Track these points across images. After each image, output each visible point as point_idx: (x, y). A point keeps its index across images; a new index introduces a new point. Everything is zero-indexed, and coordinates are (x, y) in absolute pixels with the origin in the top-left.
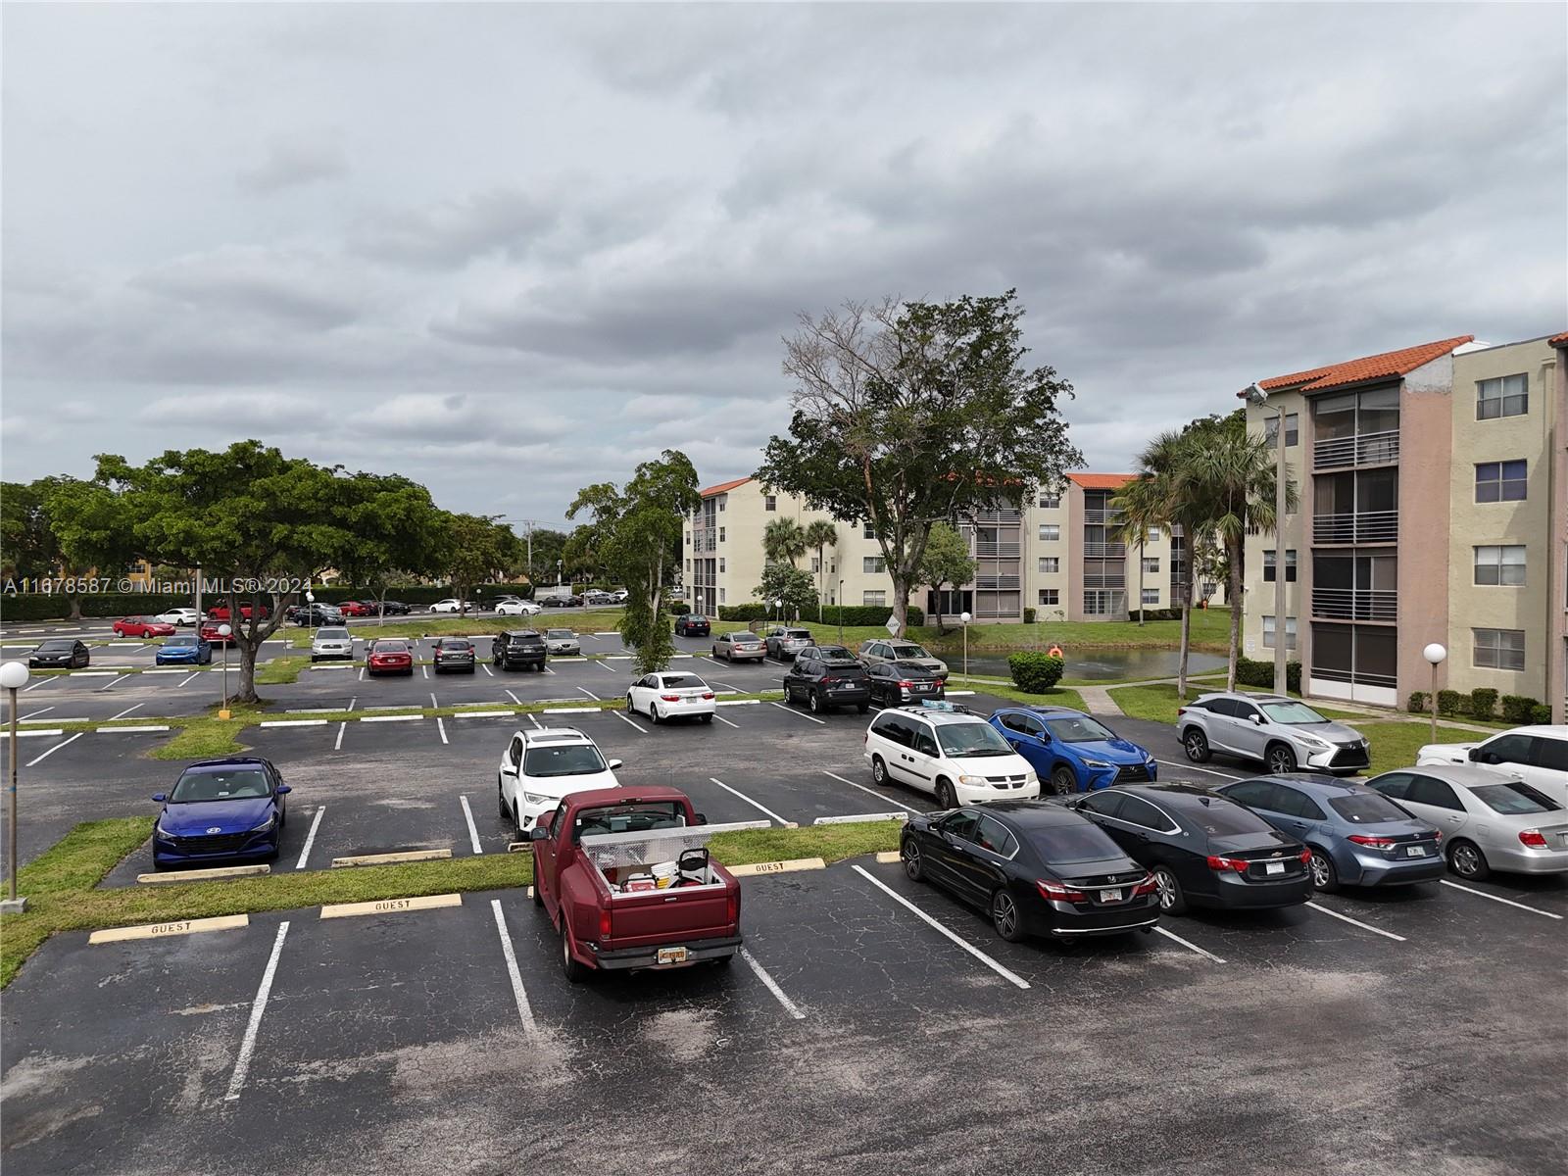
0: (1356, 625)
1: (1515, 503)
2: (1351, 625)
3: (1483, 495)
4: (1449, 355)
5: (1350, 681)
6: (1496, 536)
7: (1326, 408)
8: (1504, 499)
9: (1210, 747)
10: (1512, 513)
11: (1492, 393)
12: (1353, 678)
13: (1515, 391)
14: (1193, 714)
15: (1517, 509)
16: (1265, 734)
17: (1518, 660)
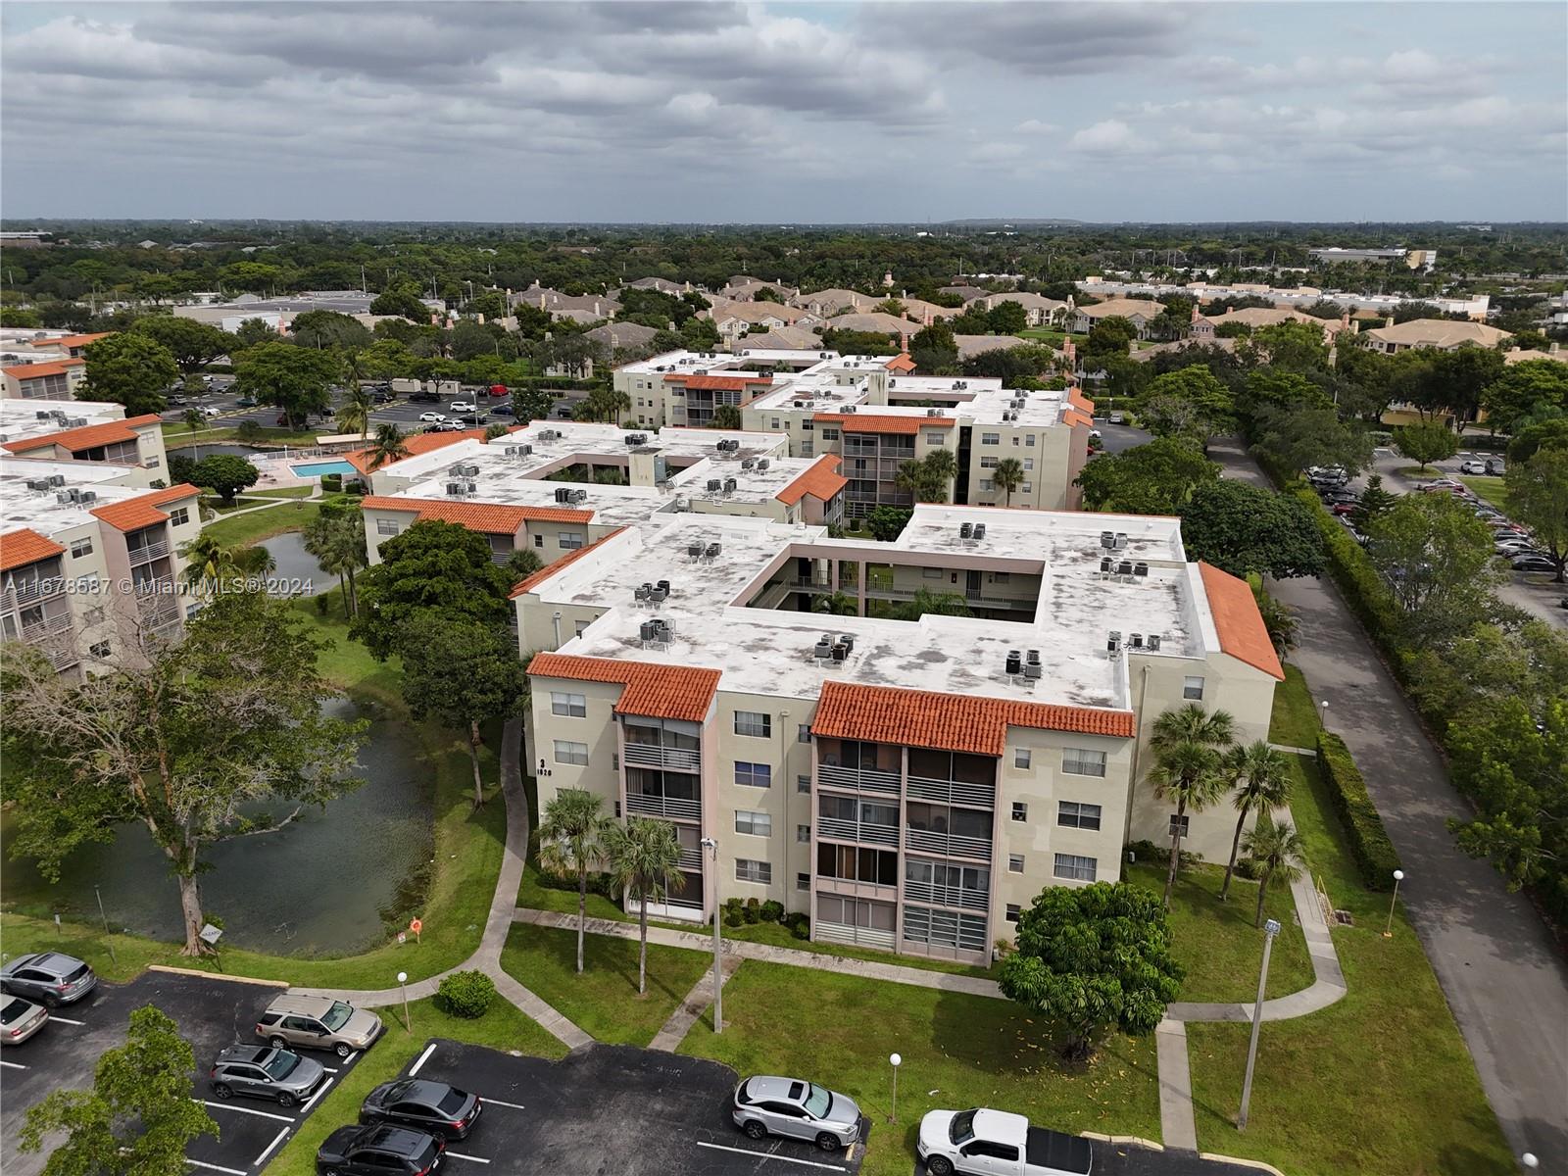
1: (764, 789)
3: (739, 781)
4: (715, 693)
5: (665, 903)
6: (752, 806)
8: (755, 785)
10: (762, 795)
11: (743, 720)
13: (761, 722)
14: (751, 1112)
15: (765, 794)
16: (815, 1128)
17: (767, 879)
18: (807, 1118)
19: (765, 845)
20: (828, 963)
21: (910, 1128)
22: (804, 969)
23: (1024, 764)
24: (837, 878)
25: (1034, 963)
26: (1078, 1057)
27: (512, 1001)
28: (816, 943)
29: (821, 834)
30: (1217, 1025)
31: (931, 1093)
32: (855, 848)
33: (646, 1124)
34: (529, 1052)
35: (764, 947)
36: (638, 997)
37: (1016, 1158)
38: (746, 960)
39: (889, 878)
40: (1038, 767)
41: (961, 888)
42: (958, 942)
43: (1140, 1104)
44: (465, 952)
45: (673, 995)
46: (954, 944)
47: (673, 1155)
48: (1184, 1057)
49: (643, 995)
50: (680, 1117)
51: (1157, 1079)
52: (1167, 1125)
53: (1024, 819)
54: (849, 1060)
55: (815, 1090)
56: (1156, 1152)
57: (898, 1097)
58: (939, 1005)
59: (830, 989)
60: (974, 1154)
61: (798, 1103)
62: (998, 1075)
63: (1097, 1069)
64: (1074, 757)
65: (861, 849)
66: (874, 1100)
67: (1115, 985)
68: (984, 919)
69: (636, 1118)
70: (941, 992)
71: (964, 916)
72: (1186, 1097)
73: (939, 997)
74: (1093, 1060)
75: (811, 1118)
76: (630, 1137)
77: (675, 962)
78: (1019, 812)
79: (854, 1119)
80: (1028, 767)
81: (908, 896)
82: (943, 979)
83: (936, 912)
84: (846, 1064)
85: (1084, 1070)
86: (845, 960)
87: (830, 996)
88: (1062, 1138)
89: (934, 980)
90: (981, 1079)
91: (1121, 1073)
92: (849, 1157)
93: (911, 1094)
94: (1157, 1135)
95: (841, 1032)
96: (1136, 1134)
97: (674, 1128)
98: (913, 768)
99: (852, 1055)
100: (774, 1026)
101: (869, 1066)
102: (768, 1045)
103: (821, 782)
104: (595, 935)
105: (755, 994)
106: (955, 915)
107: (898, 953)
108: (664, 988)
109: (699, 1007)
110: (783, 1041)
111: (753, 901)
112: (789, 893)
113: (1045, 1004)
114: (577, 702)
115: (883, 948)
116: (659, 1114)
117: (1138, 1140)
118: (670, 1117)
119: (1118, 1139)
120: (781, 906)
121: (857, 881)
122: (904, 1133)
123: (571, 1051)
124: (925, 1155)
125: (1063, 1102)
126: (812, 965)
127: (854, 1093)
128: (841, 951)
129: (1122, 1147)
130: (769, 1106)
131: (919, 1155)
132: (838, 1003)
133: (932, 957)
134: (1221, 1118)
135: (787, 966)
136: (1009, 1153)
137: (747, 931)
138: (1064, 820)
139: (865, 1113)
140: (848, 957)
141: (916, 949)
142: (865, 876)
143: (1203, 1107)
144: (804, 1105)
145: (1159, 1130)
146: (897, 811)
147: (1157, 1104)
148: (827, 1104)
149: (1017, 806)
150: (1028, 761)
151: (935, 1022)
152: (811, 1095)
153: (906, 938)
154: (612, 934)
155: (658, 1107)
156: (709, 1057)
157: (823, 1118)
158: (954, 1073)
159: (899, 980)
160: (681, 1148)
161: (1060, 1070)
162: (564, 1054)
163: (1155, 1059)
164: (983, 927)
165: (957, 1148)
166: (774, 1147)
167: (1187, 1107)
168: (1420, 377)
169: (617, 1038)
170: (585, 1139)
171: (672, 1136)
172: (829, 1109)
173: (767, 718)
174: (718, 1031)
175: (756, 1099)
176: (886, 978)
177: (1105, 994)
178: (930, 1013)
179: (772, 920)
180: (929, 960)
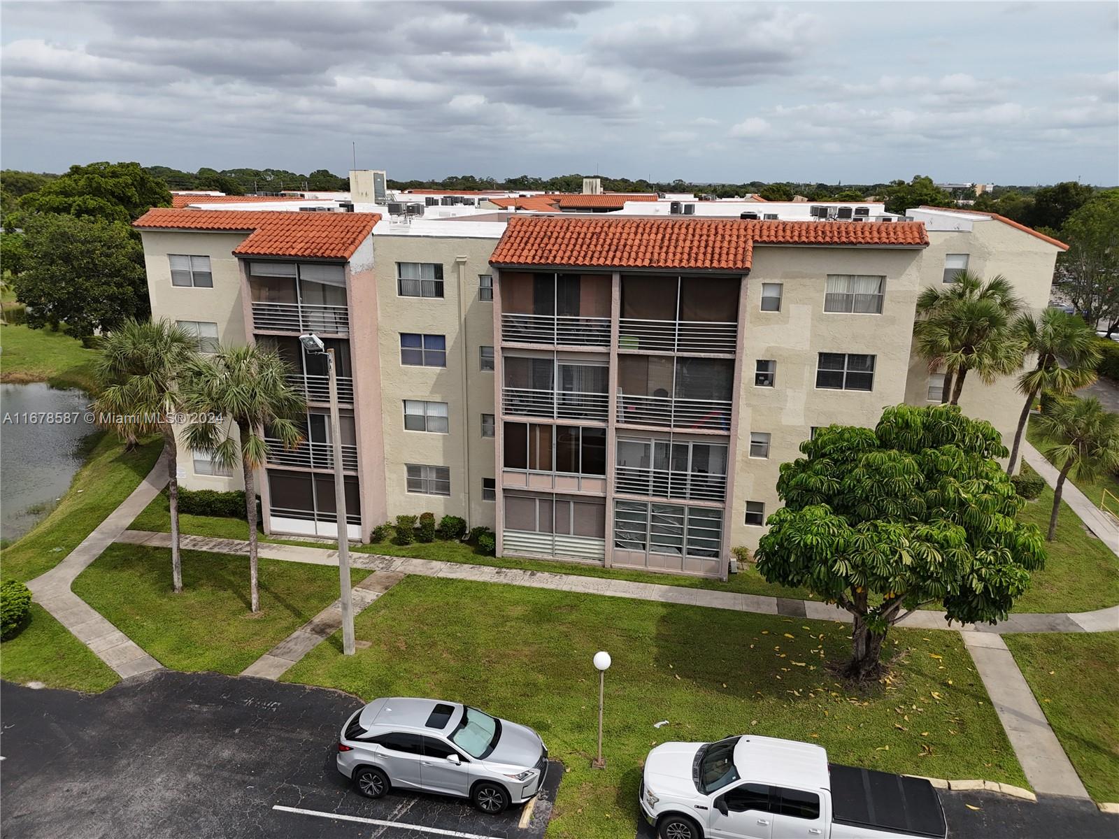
0: (315, 473)
1: (438, 369)
2: (310, 473)
3: (407, 358)
4: (370, 235)
5: (314, 520)
6: (423, 393)
7: (259, 270)
8: (426, 365)
9: (393, 785)
10: (435, 377)
11: (409, 274)
12: (316, 517)
13: (430, 276)
14: (365, 753)
15: (439, 374)
16: (468, 775)
17: (444, 488)
18: (455, 758)
19: (440, 444)
20: (518, 578)
21: (627, 775)
22: (485, 583)
23: (773, 304)
24: (528, 470)
25: (818, 512)
26: (868, 674)
27: (66, 624)
28: (503, 559)
29: (508, 411)
30: (1044, 637)
31: (657, 726)
32: (551, 426)
33: (198, 779)
34: (55, 683)
35: (435, 563)
36: (248, 616)
37: (815, 816)
38: (409, 576)
39: (595, 465)
40: (792, 307)
41: (689, 472)
42: (685, 547)
43: (977, 736)
44: (31, 572)
45: (298, 614)
46: (680, 550)
47: (226, 826)
48: (1016, 673)
49: (256, 614)
50: (259, 767)
51: (988, 701)
52: (1028, 763)
53: (771, 384)
54: (535, 685)
55: (472, 715)
56: (1025, 803)
57: (608, 732)
58: (664, 620)
59: (516, 603)
60: (740, 808)
61: (441, 735)
62: (755, 700)
63: (899, 690)
64: (841, 288)
65: (558, 427)
66: (569, 737)
67: (956, 533)
68: (719, 513)
69: (183, 771)
70: (664, 605)
71: (693, 510)
72: (1038, 723)
73: (662, 611)
74: (889, 679)
75: (462, 758)
76: (162, 799)
77: (312, 580)
78: (765, 373)
79: (534, 758)
80: (778, 309)
81: (619, 489)
82: (667, 591)
83: (656, 506)
84: (531, 689)
85: (879, 692)
86: (539, 574)
87: (518, 611)
88: (885, 781)
89: (654, 593)
90: (731, 706)
91: (935, 695)
92: (525, 821)
93: (627, 728)
94: (1017, 776)
95: (526, 650)
96: (987, 776)
97: (241, 785)
98: (627, 307)
99: (541, 679)
100: (433, 645)
101: (565, 691)
102: (418, 668)
103: (506, 338)
104: (218, 554)
105: (412, 611)
106: (680, 510)
107: (608, 564)
108: (288, 607)
109: (330, 626)
110: (442, 663)
111: (428, 516)
112: (473, 505)
113: (842, 568)
114: (201, 267)
115: (589, 561)
116: (222, 765)
117: (992, 786)
118: (244, 768)
119: (960, 785)
120: (462, 523)
121: (554, 472)
122: (616, 782)
123: (120, 681)
124: (653, 813)
125: (859, 735)
126: (496, 579)
127: (539, 727)
128: (535, 566)
129: (970, 796)
130: (392, 741)
131: (642, 814)
132: (525, 619)
133: (651, 569)
134: (1105, 752)
135: (461, 581)
136: (803, 805)
137: (416, 549)
138: (824, 380)
139: (553, 753)
140: (543, 571)
141: (632, 558)
142: (565, 465)
143: (1070, 736)
144: (451, 738)
145: (1020, 770)
146: (606, 371)
147: (1002, 733)
148: (490, 737)
149: (762, 365)
150: (779, 300)
151: (659, 637)
152: (464, 722)
153: (617, 545)
154: (239, 553)
155: (226, 754)
156: (328, 684)
157: (482, 758)
158: (690, 698)
159: (609, 593)
160: (243, 815)
161: (845, 692)
162: (109, 684)
163: (977, 677)
164: (718, 525)
165: (709, 800)
166: (401, 809)
167: (1046, 736)
168: (1025, 208)
169: (195, 664)
170: (84, 804)
171: (235, 797)
172: (493, 745)
173: (438, 269)
174: (350, 651)
175: (373, 730)
176: (591, 591)
177: (943, 545)
178: (652, 628)
179: (451, 538)
180: (648, 572)
